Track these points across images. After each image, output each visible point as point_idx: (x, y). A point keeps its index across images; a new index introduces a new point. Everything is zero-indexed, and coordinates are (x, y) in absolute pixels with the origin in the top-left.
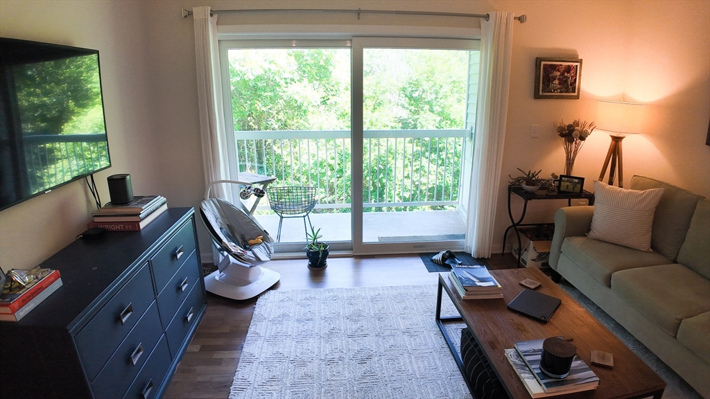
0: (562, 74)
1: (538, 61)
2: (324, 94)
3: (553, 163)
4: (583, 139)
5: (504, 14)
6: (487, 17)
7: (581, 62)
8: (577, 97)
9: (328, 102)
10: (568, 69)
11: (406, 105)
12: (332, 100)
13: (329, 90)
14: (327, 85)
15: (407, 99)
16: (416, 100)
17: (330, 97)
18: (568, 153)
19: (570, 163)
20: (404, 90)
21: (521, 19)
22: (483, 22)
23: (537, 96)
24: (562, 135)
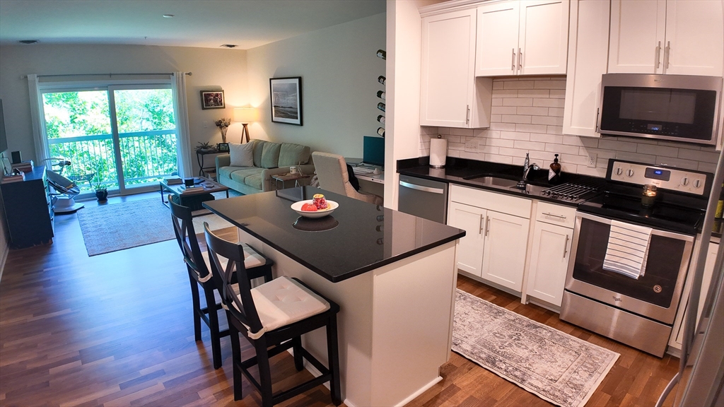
0: (214, 97)
1: (201, 92)
2: (73, 114)
3: (217, 139)
4: (227, 126)
5: (180, 73)
6: (173, 74)
7: (223, 91)
8: (224, 108)
9: (76, 120)
10: (217, 95)
11: (151, 119)
12: (80, 118)
13: (76, 109)
14: (74, 105)
15: (150, 113)
16: (158, 114)
17: (77, 115)
18: (222, 134)
19: (224, 138)
20: (146, 106)
21: (189, 74)
22: (171, 76)
23: (203, 109)
24: (218, 125)
